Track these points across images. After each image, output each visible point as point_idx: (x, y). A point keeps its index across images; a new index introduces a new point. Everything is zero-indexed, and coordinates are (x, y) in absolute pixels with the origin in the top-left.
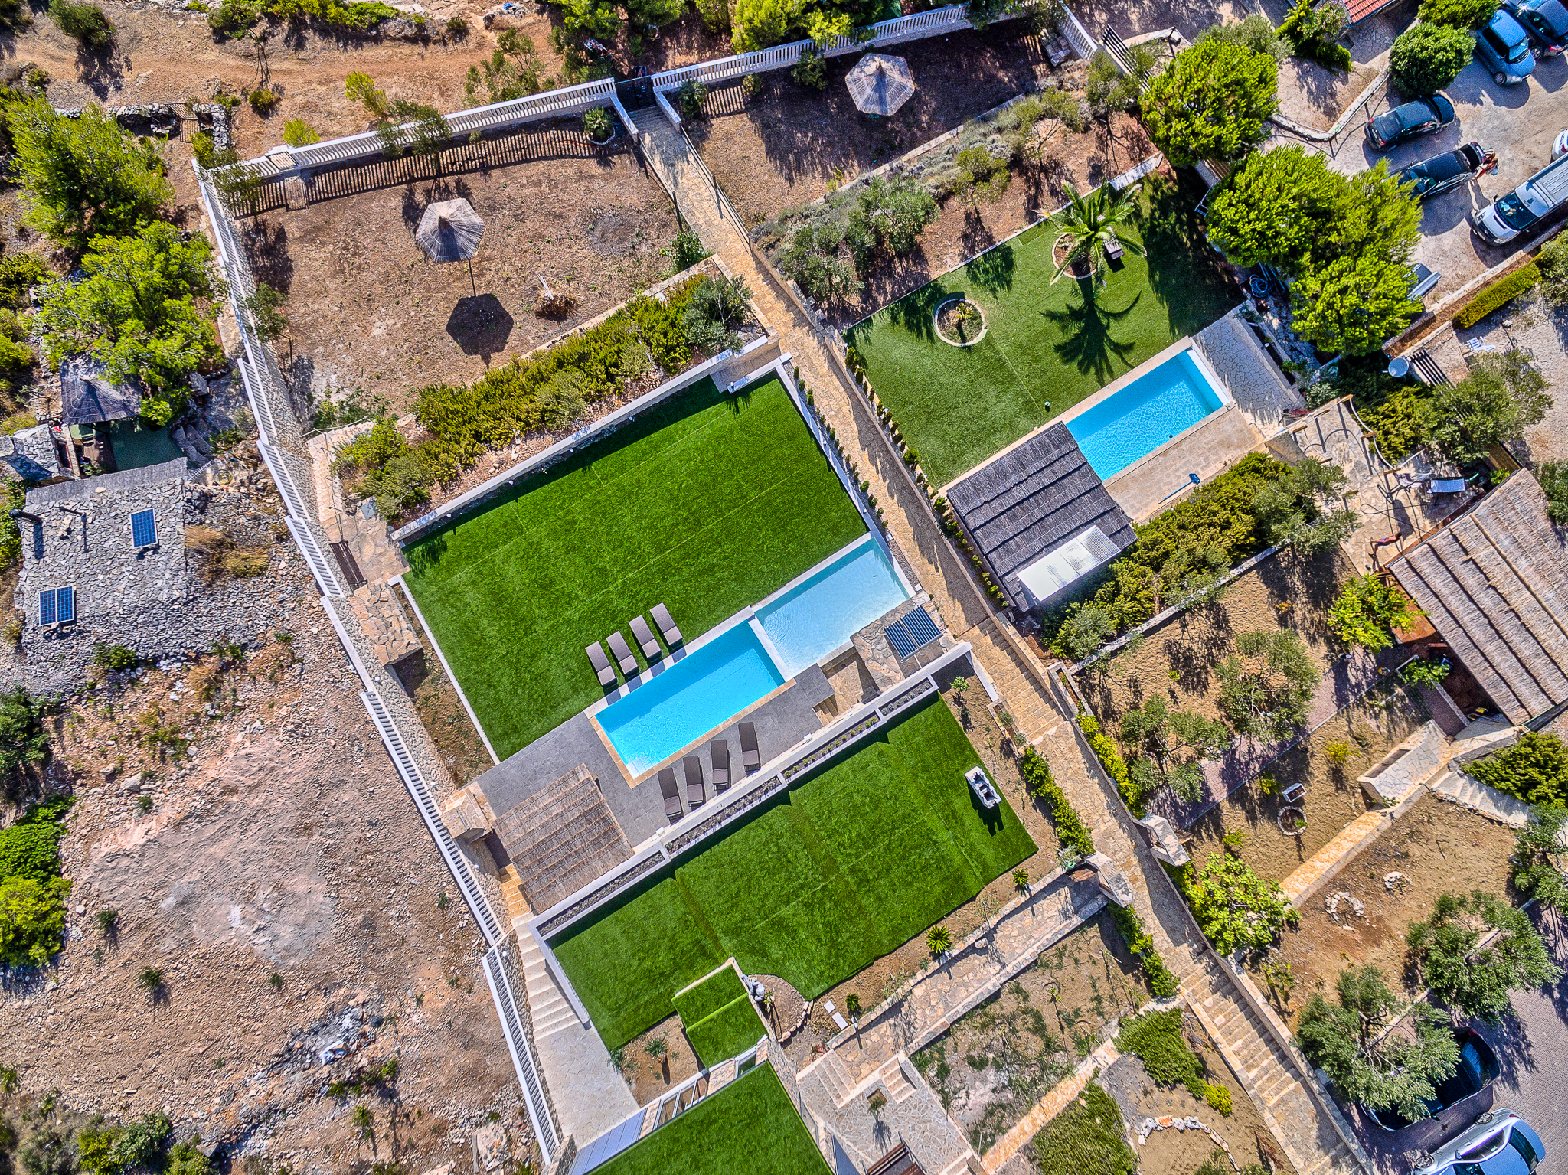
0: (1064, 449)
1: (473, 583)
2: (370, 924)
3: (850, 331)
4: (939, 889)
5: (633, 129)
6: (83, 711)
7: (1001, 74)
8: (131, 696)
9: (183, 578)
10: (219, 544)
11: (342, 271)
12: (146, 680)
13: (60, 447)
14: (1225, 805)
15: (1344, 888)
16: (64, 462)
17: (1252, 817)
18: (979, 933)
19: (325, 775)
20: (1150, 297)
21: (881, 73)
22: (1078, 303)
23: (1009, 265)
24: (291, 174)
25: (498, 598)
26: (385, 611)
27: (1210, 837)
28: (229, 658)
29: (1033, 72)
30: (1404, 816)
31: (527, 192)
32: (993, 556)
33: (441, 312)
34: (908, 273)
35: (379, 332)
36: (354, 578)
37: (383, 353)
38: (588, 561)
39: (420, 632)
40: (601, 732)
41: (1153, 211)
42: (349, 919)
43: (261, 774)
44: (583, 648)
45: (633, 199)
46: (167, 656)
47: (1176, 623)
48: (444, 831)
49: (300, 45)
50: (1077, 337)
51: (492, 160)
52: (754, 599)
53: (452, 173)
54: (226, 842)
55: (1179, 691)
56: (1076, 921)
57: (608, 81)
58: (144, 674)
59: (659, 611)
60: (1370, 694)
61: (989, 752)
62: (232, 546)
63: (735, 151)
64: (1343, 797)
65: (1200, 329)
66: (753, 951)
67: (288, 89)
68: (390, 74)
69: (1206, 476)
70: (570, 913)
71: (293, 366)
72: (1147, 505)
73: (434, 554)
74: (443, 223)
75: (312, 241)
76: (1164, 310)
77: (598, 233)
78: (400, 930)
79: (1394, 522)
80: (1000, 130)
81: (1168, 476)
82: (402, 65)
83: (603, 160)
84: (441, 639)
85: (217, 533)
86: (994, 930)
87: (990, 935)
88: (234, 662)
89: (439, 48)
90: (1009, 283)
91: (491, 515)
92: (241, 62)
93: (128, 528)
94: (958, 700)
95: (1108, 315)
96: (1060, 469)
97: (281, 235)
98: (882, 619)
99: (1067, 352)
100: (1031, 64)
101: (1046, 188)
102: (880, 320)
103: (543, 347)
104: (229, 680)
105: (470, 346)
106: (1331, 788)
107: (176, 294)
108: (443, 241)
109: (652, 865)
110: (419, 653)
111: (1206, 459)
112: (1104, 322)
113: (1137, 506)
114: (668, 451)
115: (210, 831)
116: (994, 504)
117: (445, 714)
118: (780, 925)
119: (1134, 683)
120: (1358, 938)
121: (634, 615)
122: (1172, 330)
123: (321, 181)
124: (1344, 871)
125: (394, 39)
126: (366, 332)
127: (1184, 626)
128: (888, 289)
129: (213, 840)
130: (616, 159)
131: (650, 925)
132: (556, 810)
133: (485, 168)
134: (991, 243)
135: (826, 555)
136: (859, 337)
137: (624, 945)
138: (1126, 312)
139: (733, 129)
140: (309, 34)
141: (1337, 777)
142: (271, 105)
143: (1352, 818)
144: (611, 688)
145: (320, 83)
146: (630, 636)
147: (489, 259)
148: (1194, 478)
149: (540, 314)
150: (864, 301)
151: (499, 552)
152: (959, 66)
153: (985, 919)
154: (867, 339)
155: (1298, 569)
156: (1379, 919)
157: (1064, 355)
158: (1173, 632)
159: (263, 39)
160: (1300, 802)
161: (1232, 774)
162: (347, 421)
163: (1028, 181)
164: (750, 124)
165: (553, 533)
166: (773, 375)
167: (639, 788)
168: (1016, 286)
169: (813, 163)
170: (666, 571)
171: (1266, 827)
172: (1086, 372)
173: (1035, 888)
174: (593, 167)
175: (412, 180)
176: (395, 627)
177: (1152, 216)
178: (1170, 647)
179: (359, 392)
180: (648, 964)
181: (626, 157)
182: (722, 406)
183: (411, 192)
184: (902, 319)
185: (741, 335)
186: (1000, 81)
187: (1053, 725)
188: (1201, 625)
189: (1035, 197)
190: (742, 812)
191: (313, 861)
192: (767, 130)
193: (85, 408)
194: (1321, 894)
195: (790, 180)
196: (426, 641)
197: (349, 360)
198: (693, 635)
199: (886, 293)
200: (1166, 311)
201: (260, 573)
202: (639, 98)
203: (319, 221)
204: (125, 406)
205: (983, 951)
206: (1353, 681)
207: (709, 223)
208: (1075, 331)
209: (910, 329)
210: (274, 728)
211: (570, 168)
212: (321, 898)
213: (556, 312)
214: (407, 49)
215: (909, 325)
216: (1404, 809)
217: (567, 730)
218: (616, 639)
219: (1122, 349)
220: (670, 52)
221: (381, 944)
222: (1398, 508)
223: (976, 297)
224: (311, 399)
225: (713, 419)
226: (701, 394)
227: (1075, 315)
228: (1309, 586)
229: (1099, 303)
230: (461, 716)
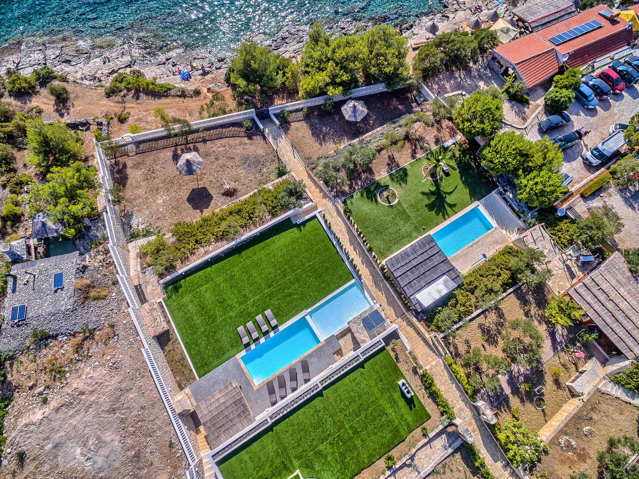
0: (432, 245)
1: (192, 301)
2: (137, 456)
3: (345, 200)
4: (389, 436)
5: (261, 127)
6: (23, 359)
7: (399, 106)
8: (44, 352)
9: (72, 300)
10: (89, 286)
11: (147, 179)
12: (51, 344)
13: (29, 248)
14: (510, 396)
15: (567, 434)
16: (29, 253)
17: (522, 401)
18: (407, 457)
19: (124, 385)
20: (461, 186)
21: (354, 107)
22: (433, 189)
23: (406, 175)
24: (130, 144)
25: (202, 307)
26: (155, 314)
27: (505, 411)
28: (87, 334)
29: (411, 106)
30: (588, 400)
31: (220, 149)
32: (405, 288)
33: (185, 194)
34: (367, 178)
35: (160, 201)
36: (143, 299)
37: (161, 210)
38: (239, 292)
39: (168, 322)
40: (243, 365)
41: (460, 155)
42: (129, 453)
43: (96, 386)
44: (236, 328)
45: (261, 152)
46: (62, 334)
47: (482, 316)
48: (173, 411)
49: (138, 98)
50: (434, 201)
51: (207, 138)
52: (307, 307)
53: (192, 143)
54: (78, 418)
55: (486, 345)
56: (450, 451)
57: (252, 110)
58: (51, 342)
59: (268, 312)
60: (566, 346)
61: (408, 373)
62: (94, 287)
63: (300, 134)
64: (560, 392)
65: (482, 198)
66: (307, 467)
67: (132, 113)
68: (171, 108)
69: (489, 255)
70: (226, 449)
71: (125, 215)
72: (466, 267)
73: (176, 289)
74: (188, 161)
75: (137, 168)
76: (467, 191)
77: (247, 164)
78: (150, 458)
79: (567, 273)
80: (400, 126)
81: (474, 255)
82: (175, 105)
83: (250, 137)
84: (177, 325)
85: (88, 282)
86: (414, 455)
87: (412, 458)
88: (89, 336)
89: (190, 99)
90: (406, 181)
91: (200, 273)
92: (115, 104)
93: (52, 280)
94: (393, 350)
95: (445, 193)
96: (430, 253)
97: (125, 166)
98: (361, 315)
99: (430, 207)
100: (410, 103)
101: (419, 147)
102: (357, 195)
103: (224, 207)
104: (87, 344)
105: (195, 207)
106: (555, 388)
107: (82, 188)
108: (187, 167)
109: (263, 425)
110: (168, 331)
111: (489, 248)
112: (444, 196)
113: (463, 267)
114: (273, 247)
115: (71, 412)
116: (405, 267)
117: (177, 358)
118: (319, 454)
119: (467, 342)
120: (575, 458)
121: (258, 314)
122: (471, 198)
123: (142, 146)
124: (565, 426)
125: (173, 96)
126: (155, 201)
127: (486, 317)
128: (359, 184)
129: (72, 417)
130: (255, 137)
131: (262, 454)
132: (222, 400)
133: (205, 141)
134: (399, 167)
135: (337, 288)
136: (348, 202)
137: (250, 465)
138: (452, 192)
139: (299, 126)
140: (142, 94)
141: (557, 382)
142: (125, 119)
143: (566, 402)
144: (247, 345)
145: (144, 111)
146: (256, 323)
147: (205, 174)
148: (484, 256)
149: (223, 194)
150: (350, 189)
151: (203, 288)
152: (384, 104)
153: (410, 450)
154: (351, 203)
155: (530, 293)
156: (584, 449)
157: (429, 208)
158: (481, 320)
159: (124, 96)
160: (542, 394)
161: (512, 381)
162: (145, 236)
163: (411, 144)
164: (305, 125)
165: (226, 280)
166: (315, 217)
167: (258, 390)
168: (409, 183)
169: (330, 138)
170: (271, 295)
171: (529, 405)
172: (438, 214)
173: (431, 435)
174: (246, 140)
175: (177, 145)
176: (158, 320)
177: (460, 156)
178: (480, 326)
179: (150, 224)
180: (260, 473)
181: (258, 136)
182: (295, 229)
183: (176, 150)
184: (365, 196)
185: (302, 202)
186: (399, 109)
187: (434, 360)
188: (493, 317)
189: (415, 150)
190: (302, 401)
191: (115, 426)
192: (312, 127)
193: (40, 232)
194: (556, 438)
195: (321, 144)
196: (171, 326)
197: (147, 212)
198: (282, 322)
199: (358, 185)
200: (468, 191)
201: (104, 298)
202: (264, 116)
203: (140, 160)
204: (57, 231)
205: (409, 466)
206: (559, 340)
207: (290, 160)
208: (433, 199)
209: (368, 199)
210: (104, 365)
211: (237, 141)
212: (117, 443)
213: (230, 194)
214: (177, 99)
215: (368, 197)
216: (588, 397)
217: (228, 364)
218: (250, 325)
219: (452, 206)
220: (276, 100)
221: (141, 465)
222: (568, 268)
223: (394, 187)
224: (131, 227)
225: (291, 234)
226: (286, 225)
227: (432, 193)
228: (536, 300)
229: (442, 189)
230: (184, 359)
